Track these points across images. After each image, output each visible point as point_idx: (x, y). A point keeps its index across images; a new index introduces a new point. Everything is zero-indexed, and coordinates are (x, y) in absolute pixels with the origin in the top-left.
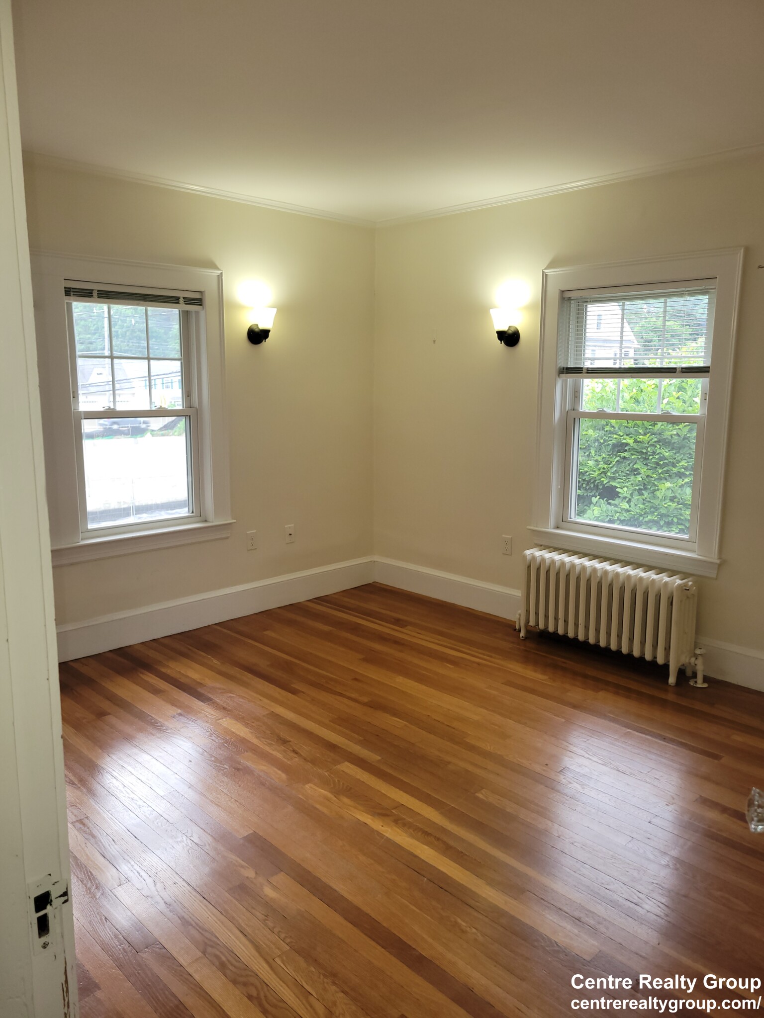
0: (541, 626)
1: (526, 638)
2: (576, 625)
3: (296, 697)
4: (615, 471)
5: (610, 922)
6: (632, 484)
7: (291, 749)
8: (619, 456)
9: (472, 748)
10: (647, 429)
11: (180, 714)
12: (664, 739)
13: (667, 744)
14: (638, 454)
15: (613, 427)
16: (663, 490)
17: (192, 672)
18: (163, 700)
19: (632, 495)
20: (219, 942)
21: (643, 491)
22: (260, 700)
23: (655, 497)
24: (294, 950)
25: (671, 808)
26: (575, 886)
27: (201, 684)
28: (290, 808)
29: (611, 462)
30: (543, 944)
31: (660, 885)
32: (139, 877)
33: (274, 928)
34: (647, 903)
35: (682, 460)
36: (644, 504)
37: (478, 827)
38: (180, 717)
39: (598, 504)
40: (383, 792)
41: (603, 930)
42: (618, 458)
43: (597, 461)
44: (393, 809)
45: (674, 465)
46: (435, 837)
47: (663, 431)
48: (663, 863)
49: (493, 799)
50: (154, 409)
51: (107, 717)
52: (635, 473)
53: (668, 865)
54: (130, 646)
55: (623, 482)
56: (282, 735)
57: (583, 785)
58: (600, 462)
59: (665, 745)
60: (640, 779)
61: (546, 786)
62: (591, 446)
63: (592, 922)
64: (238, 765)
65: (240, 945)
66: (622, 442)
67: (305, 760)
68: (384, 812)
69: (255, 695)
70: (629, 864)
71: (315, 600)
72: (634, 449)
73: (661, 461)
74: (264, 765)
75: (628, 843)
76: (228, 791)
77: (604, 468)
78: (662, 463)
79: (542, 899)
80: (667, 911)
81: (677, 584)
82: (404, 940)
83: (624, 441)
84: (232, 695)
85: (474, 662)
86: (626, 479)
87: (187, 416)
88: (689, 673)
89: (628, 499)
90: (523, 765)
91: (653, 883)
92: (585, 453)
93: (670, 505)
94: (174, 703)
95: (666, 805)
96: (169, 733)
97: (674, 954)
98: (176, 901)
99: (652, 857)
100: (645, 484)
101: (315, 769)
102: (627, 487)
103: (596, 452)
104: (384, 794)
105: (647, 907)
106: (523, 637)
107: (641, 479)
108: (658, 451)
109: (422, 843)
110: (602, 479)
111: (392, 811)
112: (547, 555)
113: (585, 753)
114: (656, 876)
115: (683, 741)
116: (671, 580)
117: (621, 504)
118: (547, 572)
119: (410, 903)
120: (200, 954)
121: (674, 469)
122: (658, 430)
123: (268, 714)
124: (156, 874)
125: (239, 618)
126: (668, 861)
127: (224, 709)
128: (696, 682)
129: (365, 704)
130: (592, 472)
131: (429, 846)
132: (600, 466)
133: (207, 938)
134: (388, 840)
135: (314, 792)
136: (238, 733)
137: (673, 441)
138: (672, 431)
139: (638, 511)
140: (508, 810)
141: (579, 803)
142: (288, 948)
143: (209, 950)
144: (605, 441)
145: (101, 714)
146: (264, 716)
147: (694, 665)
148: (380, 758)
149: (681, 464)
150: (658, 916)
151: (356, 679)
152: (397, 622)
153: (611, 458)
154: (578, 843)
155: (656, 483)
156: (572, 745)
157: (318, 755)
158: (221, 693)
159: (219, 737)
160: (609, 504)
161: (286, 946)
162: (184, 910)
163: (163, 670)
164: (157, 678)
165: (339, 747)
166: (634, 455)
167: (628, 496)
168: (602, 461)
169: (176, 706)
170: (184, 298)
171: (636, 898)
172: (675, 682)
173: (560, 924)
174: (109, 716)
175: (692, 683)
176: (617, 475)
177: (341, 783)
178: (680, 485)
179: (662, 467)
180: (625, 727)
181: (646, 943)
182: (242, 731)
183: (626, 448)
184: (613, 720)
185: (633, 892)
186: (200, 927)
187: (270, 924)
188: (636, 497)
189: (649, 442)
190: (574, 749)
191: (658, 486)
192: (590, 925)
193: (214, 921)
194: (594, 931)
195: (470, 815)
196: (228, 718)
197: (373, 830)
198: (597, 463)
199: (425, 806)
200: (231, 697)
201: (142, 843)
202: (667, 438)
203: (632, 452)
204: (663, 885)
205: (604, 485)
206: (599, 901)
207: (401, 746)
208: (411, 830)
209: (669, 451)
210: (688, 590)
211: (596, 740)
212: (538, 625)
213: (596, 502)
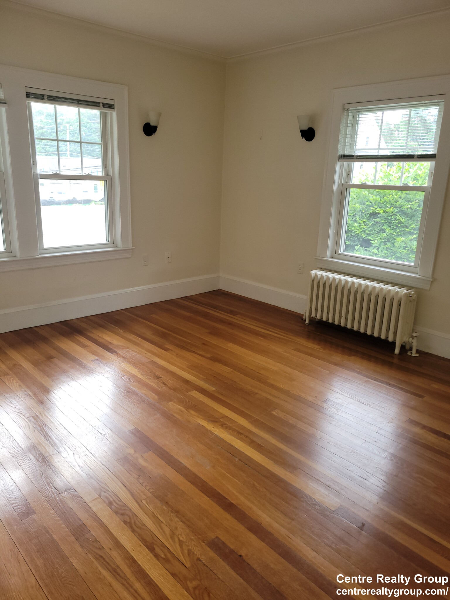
0: (319, 317)
1: (309, 324)
2: (340, 317)
3: (167, 353)
4: (371, 230)
5: (348, 488)
6: (380, 238)
7: (162, 382)
8: (374, 221)
9: (272, 386)
10: (392, 204)
11: (97, 360)
12: (390, 385)
13: (391, 388)
14: (385, 220)
15: (371, 202)
16: (400, 242)
17: (107, 337)
18: (87, 351)
19: (380, 245)
20: (109, 490)
21: (387, 243)
22: (146, 353)
23: (394, 246)
24: (154, 496)
25: (390, 425)
26: (328, 467)
27: (111, 343)
28: (158, 415)
29: (369, 225)
30: (306, 500)
31: (381, 469)
32: (65, 450)
33: (143, 483)
34: (372, 479)
35: (412, 224)
36: (387, 250)
37: (271, 431)
38: (97, 361)
39: (359, 250)
40: (215, 408)
41: (343, 493)
42: (373, 222)
43: (360, 223)
44: (221, 418)
45: (407, 227)
46: (245, 436)
47: (402, 205)
48: (384, 456)
49: (282, 415)
50: (84, 174)
51: (53, 360)
52: (383, 231)
53: (387, 458)
54: (70, 320)
55: (375, 237)
56: (157, 373)
57: (337, 409)
58: (362, 224)
59: (390, 388)
60: (373, 407)
61: (315, 409)
62: (357, 215)
63: (337, 488)
64: (129, 390)
65: (122, 492)
66: (376, 212)
67: (170, 388)
68: (215, 420)
69: (143, 351)
70: (362, 456)
71: (182, 298)
72: (383, 216)
73: (399, 224)
74: (145, 390)
75: (363, 444)
76: (122, 404)
77: (364, 228)
78: (400, 225)
79: (307, 473)
80: (384, 484)
81: (404, 292)
82: (221, 493)
83: (377, 211)
84: (128, 350)
85: (277, 337)
86: (377, 235)
87: (105, 180)
88: (408, 347)
89: (377, 247)
90: (302, 397)
91: (376, 467)
92: (353, 218)
93: (403, 252)
94: (94, 353)
95: (388, 423)
96: (89, 370)
97: (386, 509)
98: (86, 465)
99: (377, 452)
100: (388, 239)
101: (175, 394)
102: (377, 240)
103: (359, 218)
104: (216, 410)
105: (372, 481)
106: (307, 323)
107: (386, 235)
108: (398, 218)
109: (237, 438)
110: (362, 235)
111: (220, 419)
112: (325, 274)
113: (340, 391)
114: (378, 463)
115: (401, 386)
116: (401, 290)
117: (373, 250)
118: (324, 284)
119: (227, 472)
120: (98, 496)
121: (407, 229)
122: (399, 205)
123: (149, 362)
124: (75, 449)
125: (136, 307)
126: (387, 455)
127: (123, 357)
128: (411, 353)
129: (208, 358)
130: (356, 230)
131: (240, 440)
132: (362, 226)
133: (102, 487)
134: (216, 436)
135: (174, 407)
136: (131, 372)
137: (408, 212)
138: (407, 205)
139: (383, 254)
140: (290, 422)
141: (334, 420)
142: (151, 495)
143: (103, 494)
144: (366, 211)
145: (50, 358)
146: (147, 362)
147: (411, 343)
148: (214, 389)
149: (411, 227)
150: (378, 487)
151: (204, 344)
152: (232, 312)
153: (369, 222)
154: (332, 442)
155: (395, 238)
156: (332, 386)
157: (178, 386)
158: (122, 348)
159: (119, 373)
160: (366, 250)
161: (149, 493)
162: (90, 470)
163: (89, 334)
164: (85, 339)
165: (191, 382)
166: (383, 220)
167: (378, 245)
168: (363, 223)
169: (95, 355)
170: (103, 103)
171: (366, 475)
172: (399, 353)
173: (317, 489)
174: (54, 359)
175: (409, 353)
176: (372, 232)
177: (191, 403)
178: (410, 239)
179: (399, 228)
180: (366, 377)
181: (370, 502)
182: (134, 371)
183: (378, 216)
184: (359, 373)
185: (363, 472)
186: (98, 481)
187: (141, 481)
188: (382, 246)
189: (392, 213)
190: (334, 389)
191: (396, 240)
192: (336, 490)
193: (107, 477)
194: (338, 494)
195: (267, 424)
196: (125, 363)
197: (207, 430)
198: (360, 225)
199: (240, 417)
200: (127, 351)
201: (68, 431)
202: (404, 210)
203: (382, 219)
204: (383, 469)
205: (363, 238)
206: (342, 476)
207: (228, 383)
208: (231, 431)
209: (405, 218)
210: (411, 296)
211: (347, 384)
212: (317, 317)
213: (358, 249)
